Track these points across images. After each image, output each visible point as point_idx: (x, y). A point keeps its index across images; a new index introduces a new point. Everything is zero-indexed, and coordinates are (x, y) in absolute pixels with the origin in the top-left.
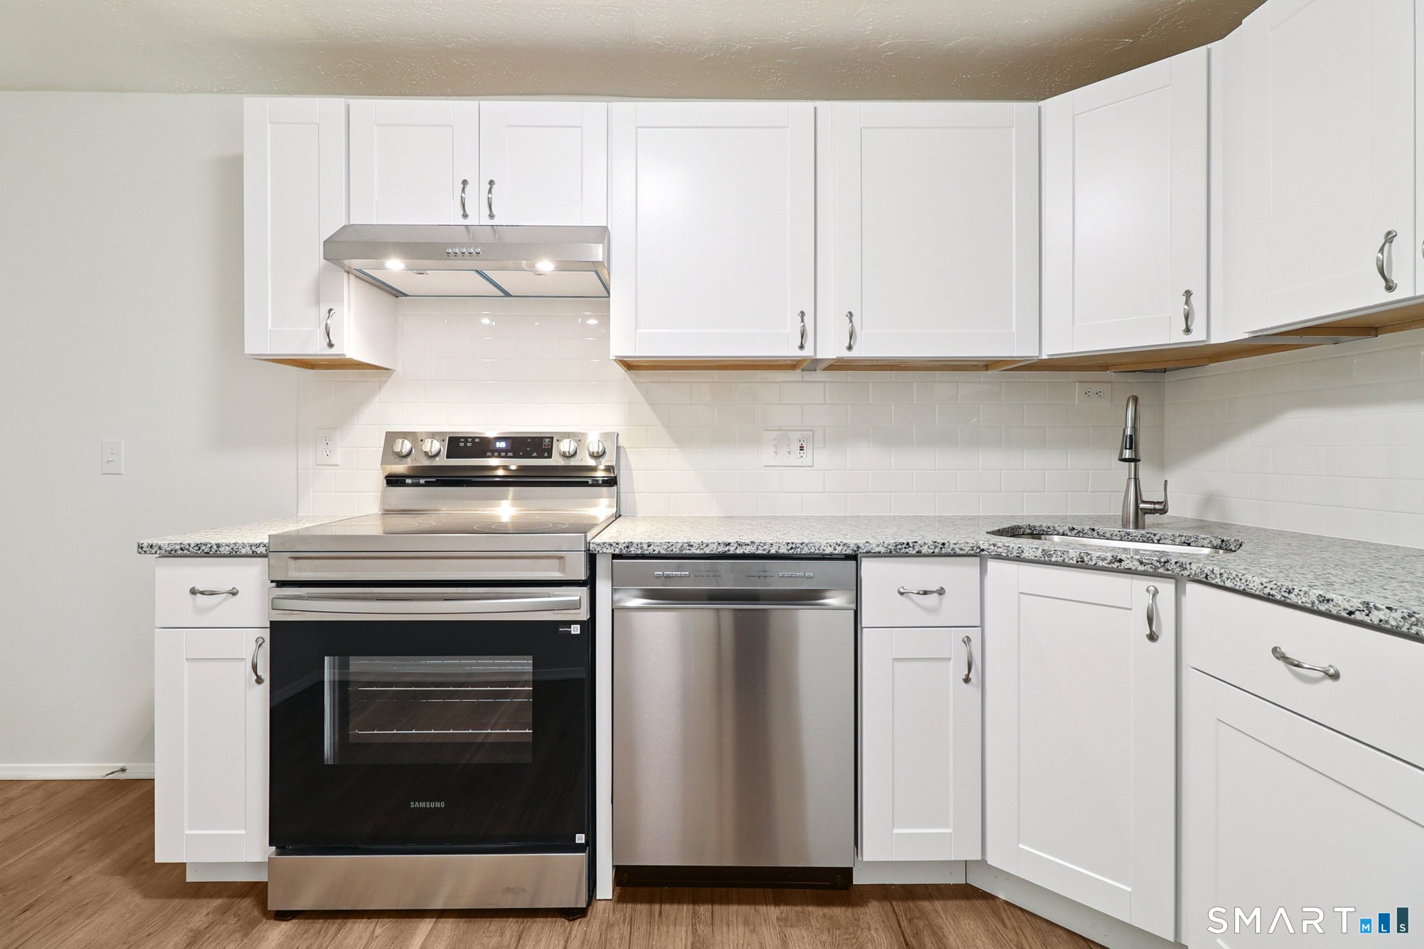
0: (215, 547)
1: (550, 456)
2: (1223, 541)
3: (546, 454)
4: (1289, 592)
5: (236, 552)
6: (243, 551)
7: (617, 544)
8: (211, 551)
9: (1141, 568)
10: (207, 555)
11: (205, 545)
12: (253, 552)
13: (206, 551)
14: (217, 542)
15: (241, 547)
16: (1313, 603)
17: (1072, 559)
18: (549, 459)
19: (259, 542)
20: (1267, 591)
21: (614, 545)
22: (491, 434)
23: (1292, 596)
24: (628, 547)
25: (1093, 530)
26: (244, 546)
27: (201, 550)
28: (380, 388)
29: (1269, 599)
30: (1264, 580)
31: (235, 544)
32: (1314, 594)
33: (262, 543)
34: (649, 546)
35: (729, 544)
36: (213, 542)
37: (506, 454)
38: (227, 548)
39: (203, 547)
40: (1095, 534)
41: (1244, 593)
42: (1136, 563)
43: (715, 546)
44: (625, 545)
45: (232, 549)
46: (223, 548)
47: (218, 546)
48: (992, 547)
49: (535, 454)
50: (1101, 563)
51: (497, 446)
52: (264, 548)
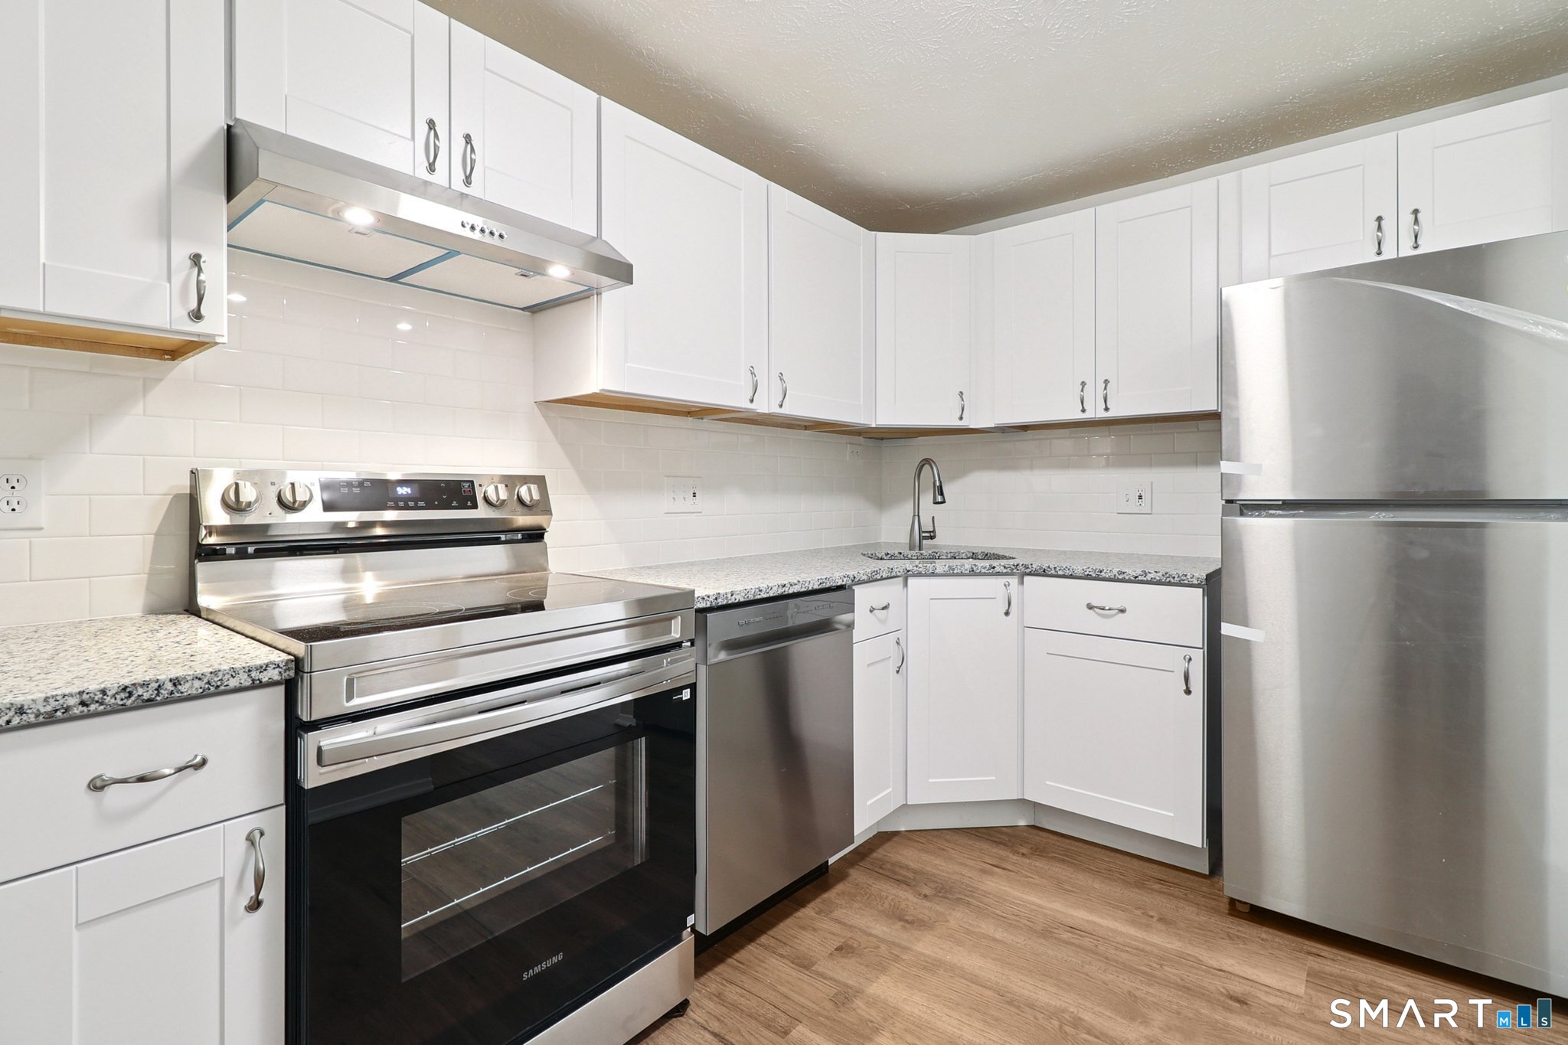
0: (169, 686)
1: (475, 506)
2: (973, 554)
3: (469, 504)
4: (1101, 572)
5: (218, 687)
6: (233, 683)
7: (708, 597)
8: (158, 695)
9: (1005, 571)
10: (150, 703)
11: (145, 685)
12: (253, 680)
13: (146, 696)
14: (173, 676)
15: (227, 676)
16: (1115, 576)
17: (966, 570)
18: (475, 510)
19: (266, 662)
20: (1086, 573)
21: (706, 598)
22: (393, 476)
23: (1102, 573)
24: (716, 599)
25: (901, 553)
26: (234, 673)
27: (133, 698)
28: (146, 390)
29: (1088, 577)
30: (1085, 568)
31: (215, 673)
32: (1115, 571)
33: (271, 663)
34: (732, 595)
35: (784, 586)
36: (162, 677)
37: (416, 504)
38: (197, 684)
39: (140, 691)
40: (902, 556)
41: (1071, 577)
42: (1002, 568)
43: (775, 588)
44: (714, 598)
45: (209, 683)
46: (187, 685)
47: (176, 682)
48: (915, 568)
49: (454, 504)
50: (983, 571)
51: (399, 493)
52: (277, 671)
